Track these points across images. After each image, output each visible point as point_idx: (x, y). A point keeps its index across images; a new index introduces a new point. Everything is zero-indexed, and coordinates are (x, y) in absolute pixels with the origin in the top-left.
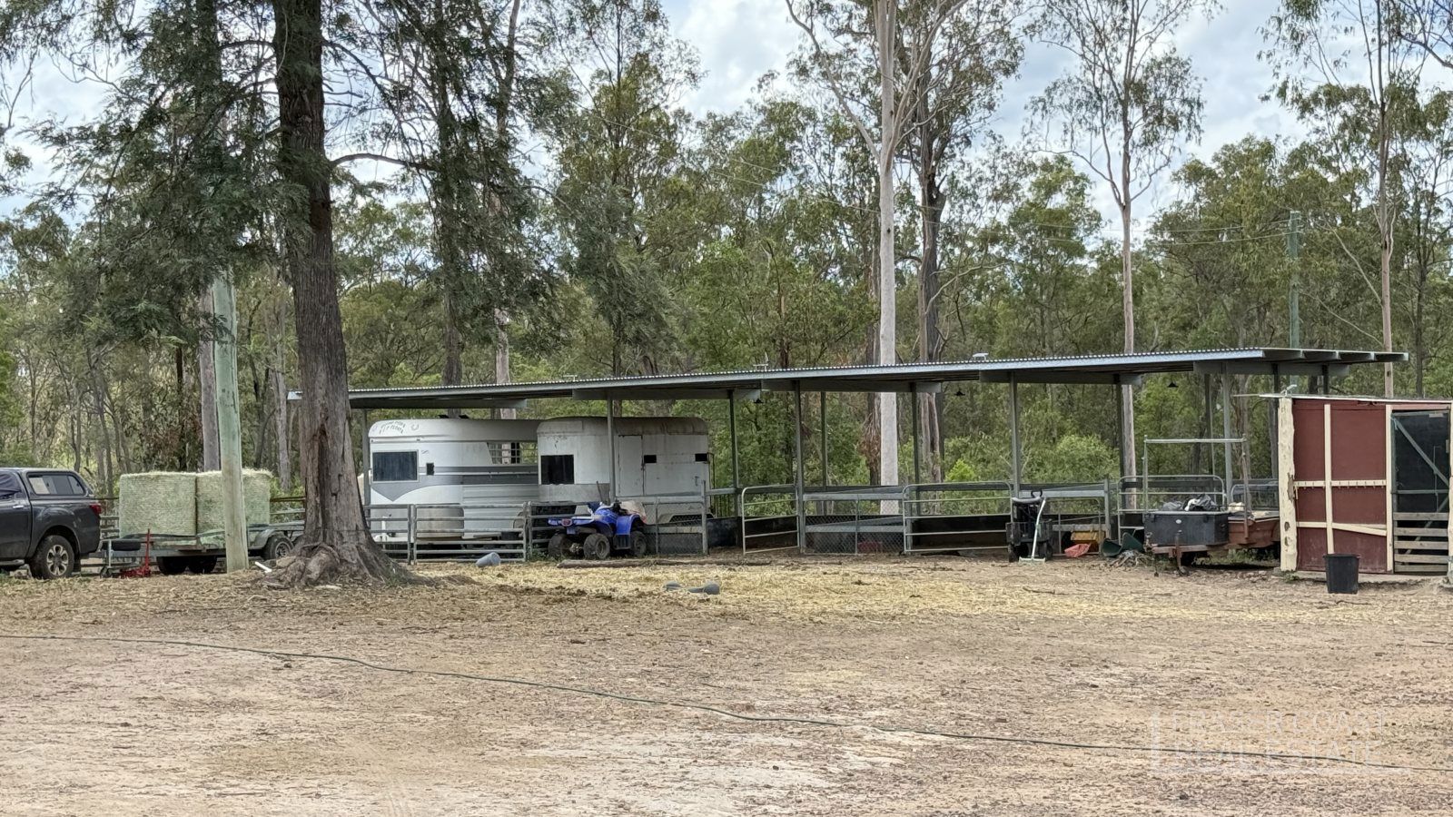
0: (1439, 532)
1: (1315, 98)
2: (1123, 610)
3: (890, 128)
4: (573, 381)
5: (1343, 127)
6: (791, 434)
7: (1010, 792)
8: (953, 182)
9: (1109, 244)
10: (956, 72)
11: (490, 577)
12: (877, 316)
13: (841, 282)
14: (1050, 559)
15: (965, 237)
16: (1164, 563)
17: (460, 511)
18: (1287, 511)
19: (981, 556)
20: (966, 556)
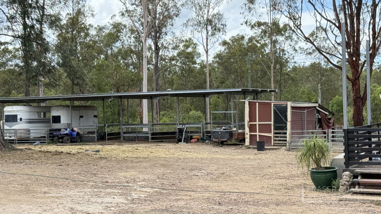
0: (284, 135)
1: (255, 25)
2: (205, 156)
3: (146, 30)
4: (61, 96)
5: (262, 32)
6: (120, 110)
7: (175, 203)
8: (162, 45)
9: (203, 61)
10: (163, 16)
11: (37, 148)
12: (142, 79)
13: (133, 70)
14: (187, 143)
15: (165, 59)
16: (216, 144)
17: (29, 131)
18: (247, 130)
19: (169, 142)
20: (165, 142)
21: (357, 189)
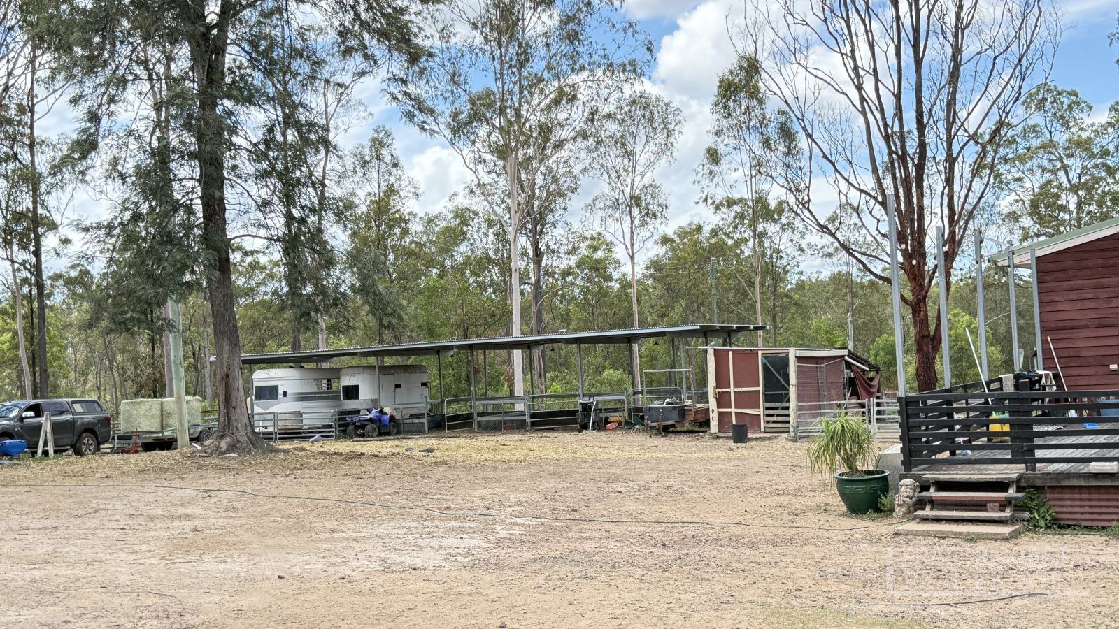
0: (785, 412)
1: (721, 204)
2: (634, 454)
3: (516, 219)
4: (357, 347)
5: (735, 217)
6: (469, 372)
7: (579, 545)
8: (547, 245)
9: (624, 275)
10: (547, 192)
11: (316, 448)
12: (511, 312)
13: (493, 296)
14: (598, 430)
15: (554, 272)
16: (654, 431)
17: (301, 415)
18: (713, 403)
19: (565, 430)
20: (558, 430)
21: (928, 512)
